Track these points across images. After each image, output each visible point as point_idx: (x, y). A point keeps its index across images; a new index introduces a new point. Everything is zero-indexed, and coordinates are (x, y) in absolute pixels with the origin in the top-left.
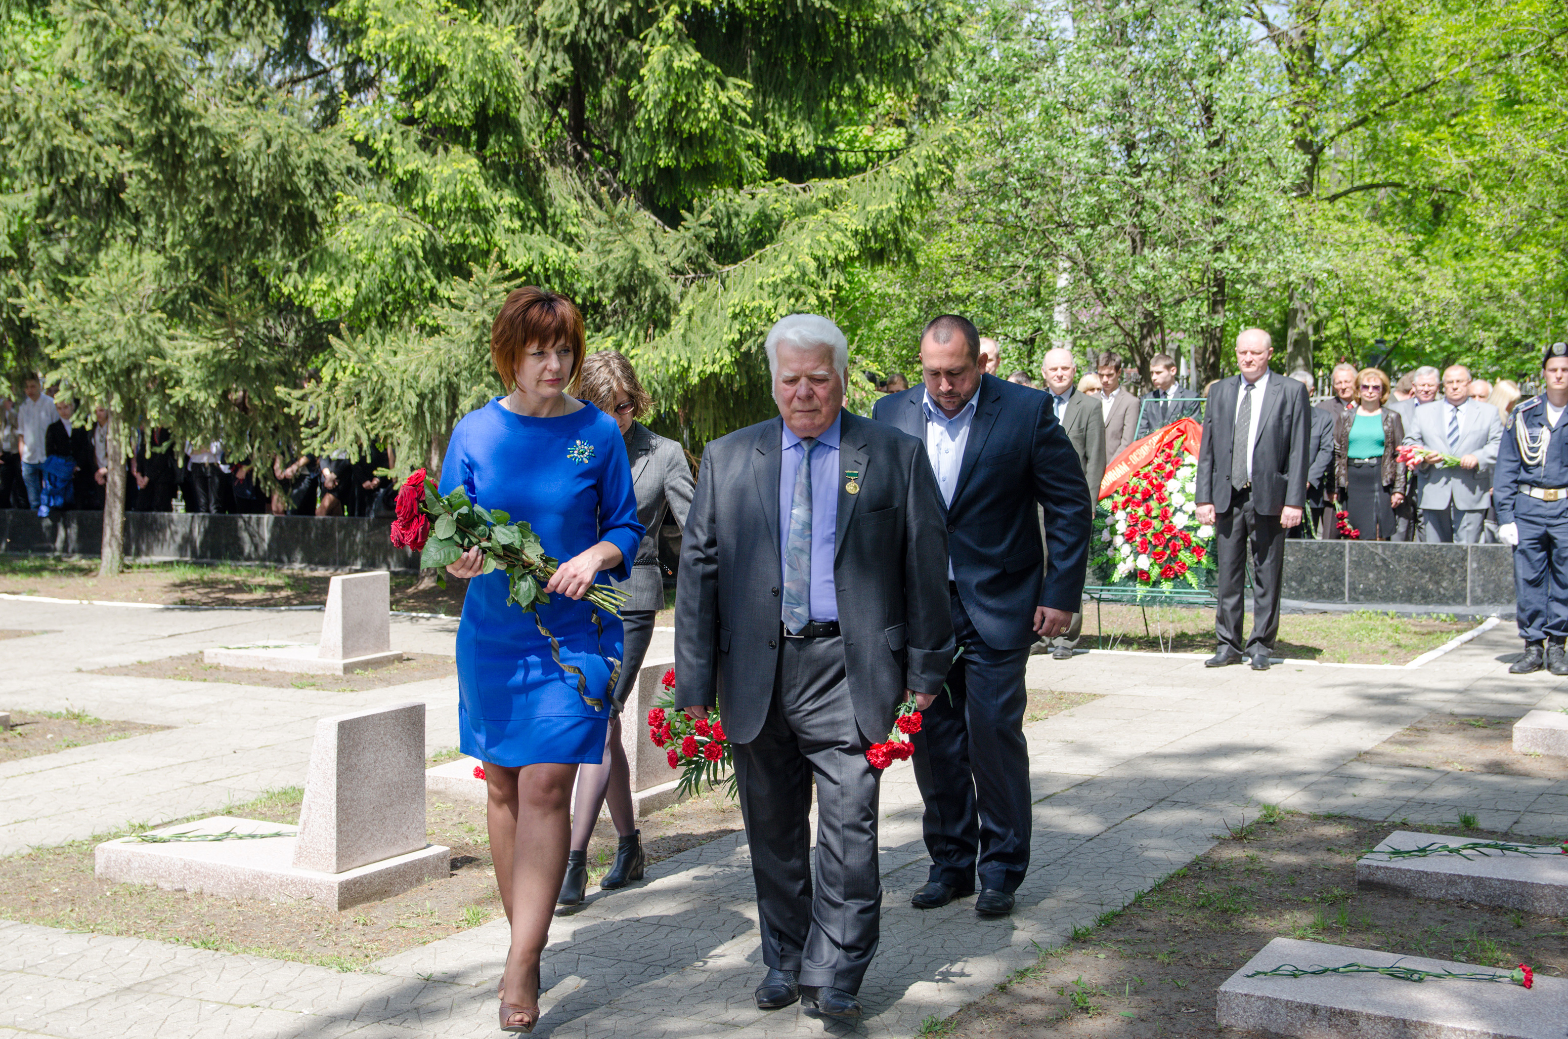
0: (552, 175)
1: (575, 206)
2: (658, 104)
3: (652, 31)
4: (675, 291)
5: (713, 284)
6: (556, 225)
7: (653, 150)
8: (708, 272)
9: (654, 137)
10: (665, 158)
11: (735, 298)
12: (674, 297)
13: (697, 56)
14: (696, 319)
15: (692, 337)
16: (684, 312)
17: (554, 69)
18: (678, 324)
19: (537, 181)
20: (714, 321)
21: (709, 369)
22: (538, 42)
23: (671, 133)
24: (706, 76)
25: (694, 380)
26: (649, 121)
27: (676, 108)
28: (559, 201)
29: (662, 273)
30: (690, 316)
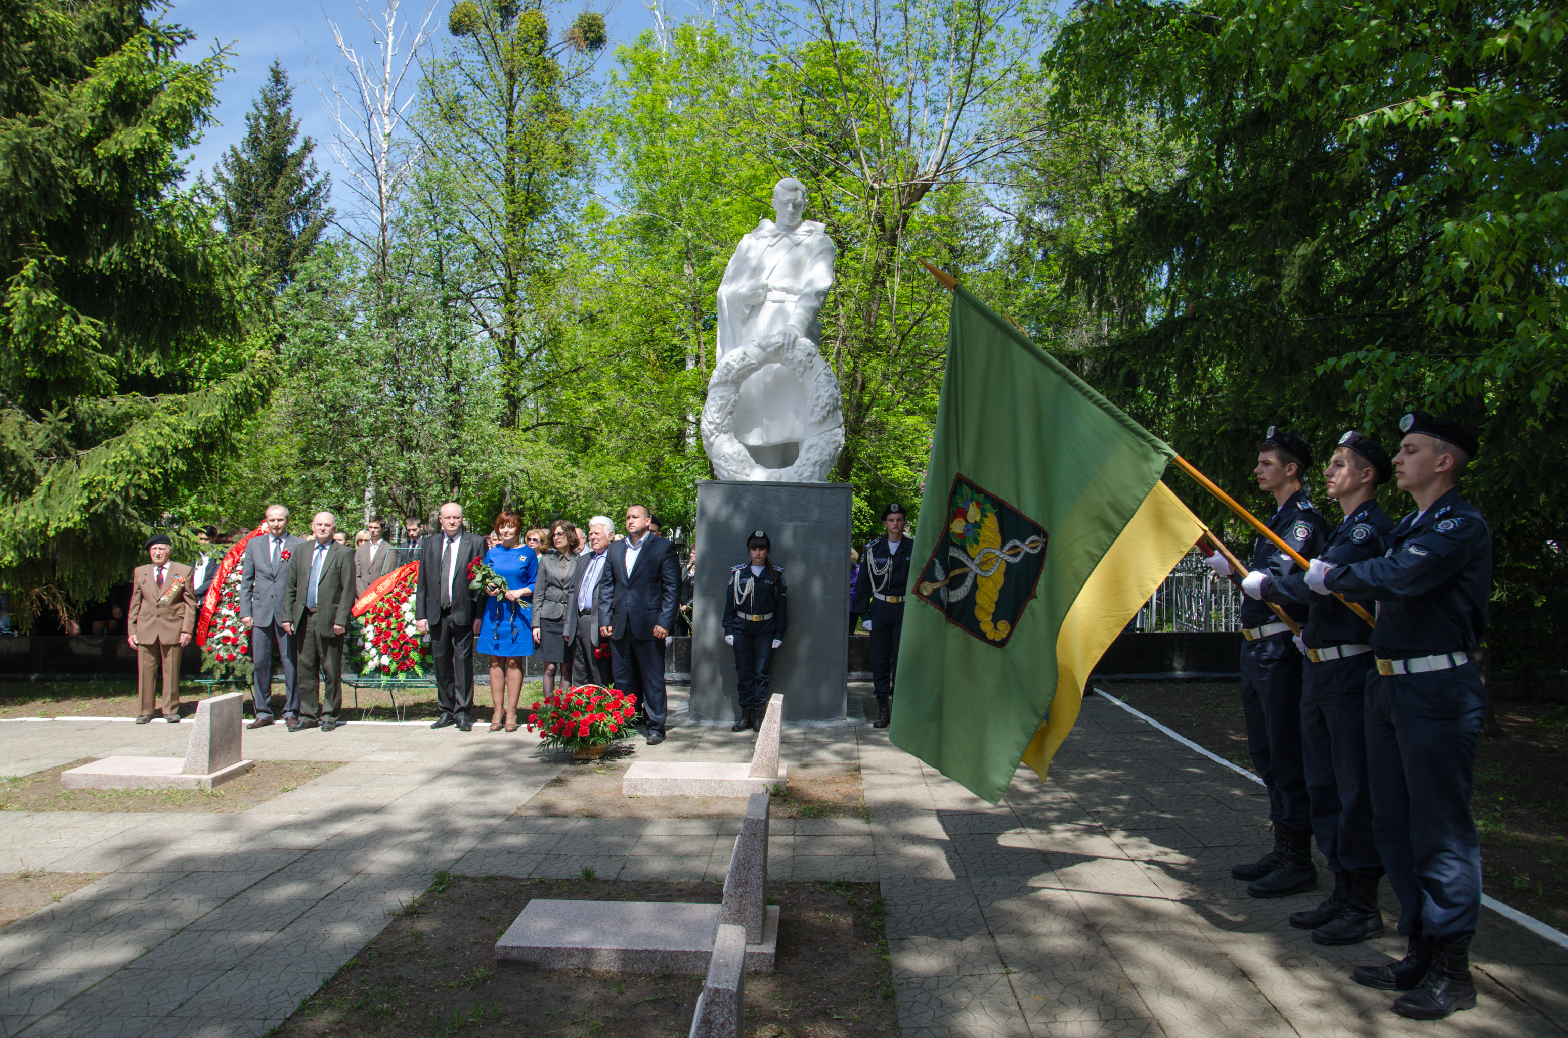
2: (24, 331)
3: (17, 277)
4: (39, 468)
5: (70, 464)
8: (67, 455)
9: (22, 356)
10: (31, 371)
11: (85, 475)
12: (39, 472)
13: (53, 298)
14: (55, 489)
15: (52, 502)
16: (45, 483)
18: (39, 493)
20: (69, 490)
21: (64, 525)
23: (36, 353)
24: (63, 312)
25: (51, 533)
26: (18, 343)
27: (39, 334)
29: (28, 455)
30: (50, 487)
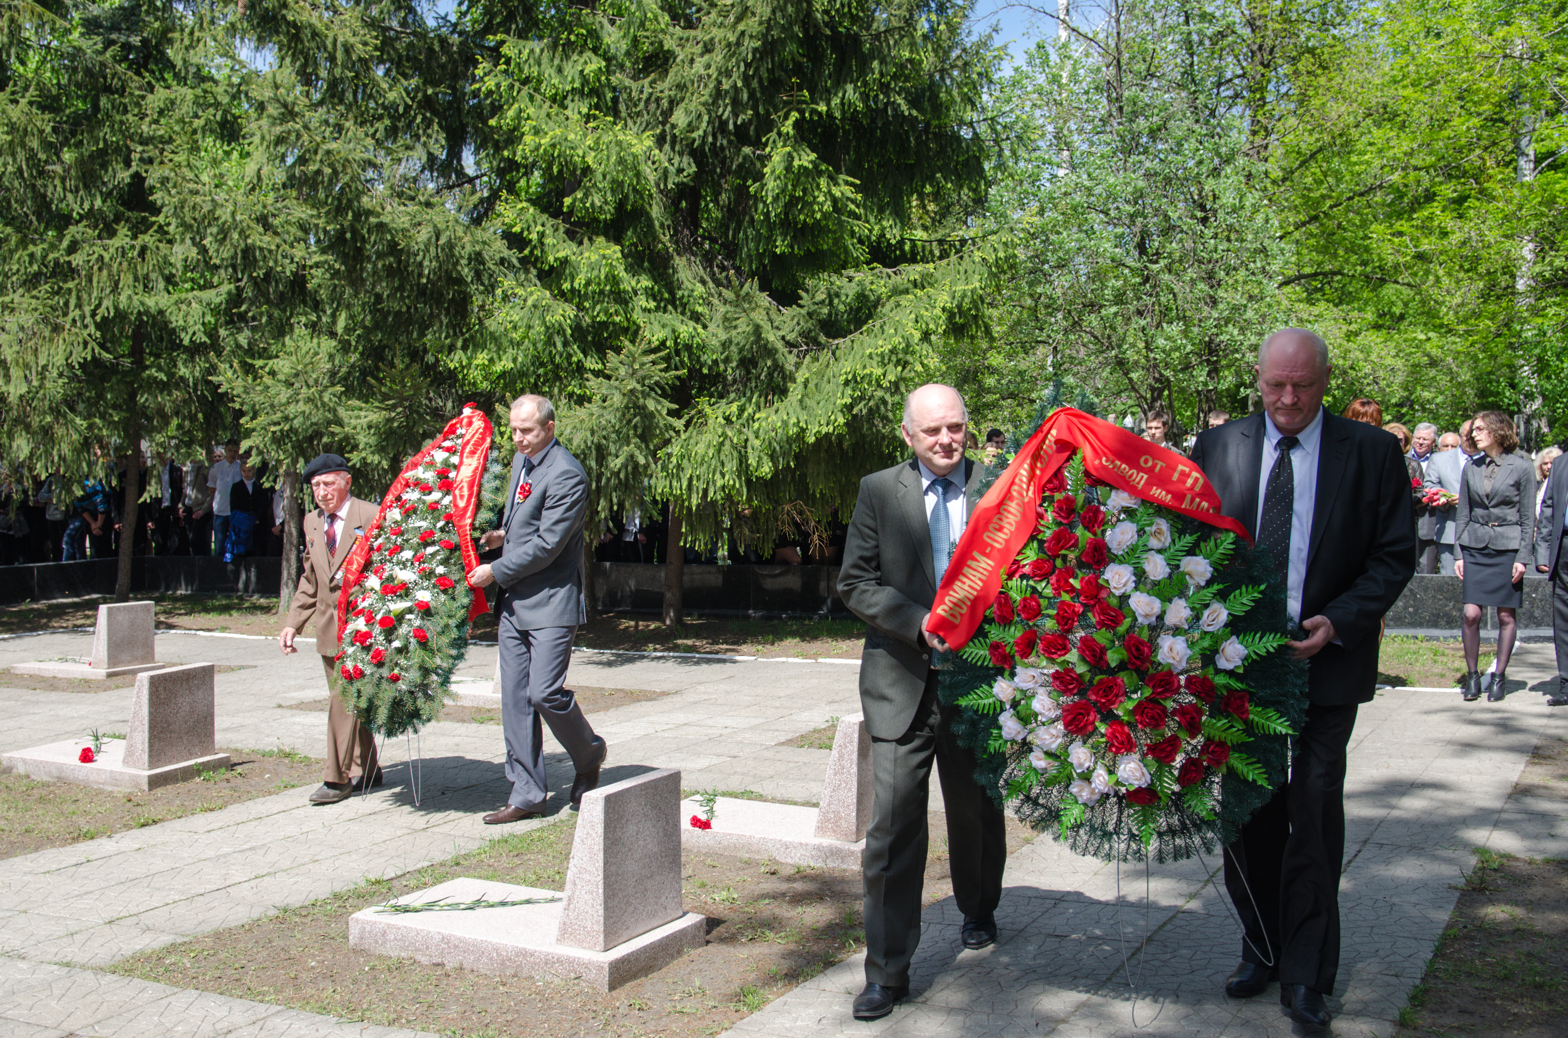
0: (679, 262)
1: (700, 289)
2: (776, 199)
3: (773, 135)
4: (789, 361)
5: (825, 356)
6: (684, 306)
7: (770, 239)
8: (820, 346)
9: (771, 227)
10: (781, 246)
11: (846, 367)
12: (789, 367)
13: (813, 156)
14: (811, 385)
15: (807, 401)
16: (800, 379)
17: (680, 171)
18: (795, 391)
19: (666, 267)
20: (828, 388)
21: (824, 430)
22: (667, 147)
23: (786, 224)
24: (820, 173)
25: (812, 440)
26: (767, 215)
27: (793, 201)
28: (686, 284)
29: (779, 345)
30: (806, 384)
